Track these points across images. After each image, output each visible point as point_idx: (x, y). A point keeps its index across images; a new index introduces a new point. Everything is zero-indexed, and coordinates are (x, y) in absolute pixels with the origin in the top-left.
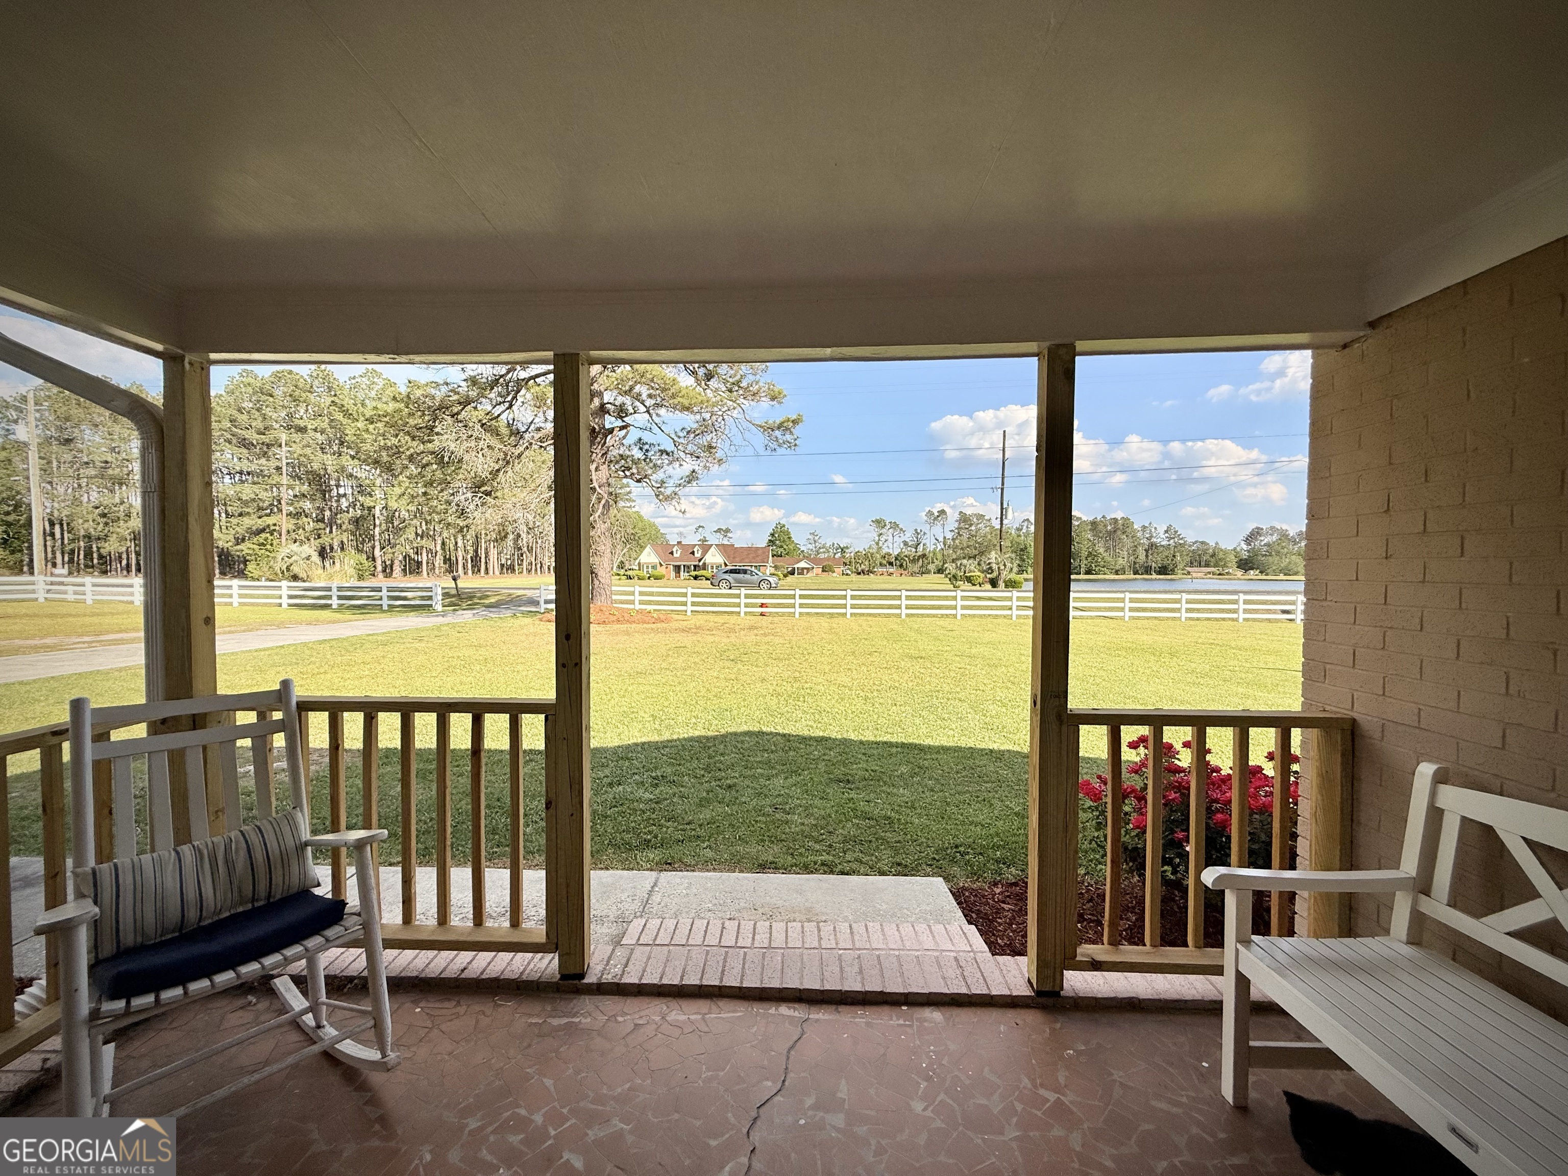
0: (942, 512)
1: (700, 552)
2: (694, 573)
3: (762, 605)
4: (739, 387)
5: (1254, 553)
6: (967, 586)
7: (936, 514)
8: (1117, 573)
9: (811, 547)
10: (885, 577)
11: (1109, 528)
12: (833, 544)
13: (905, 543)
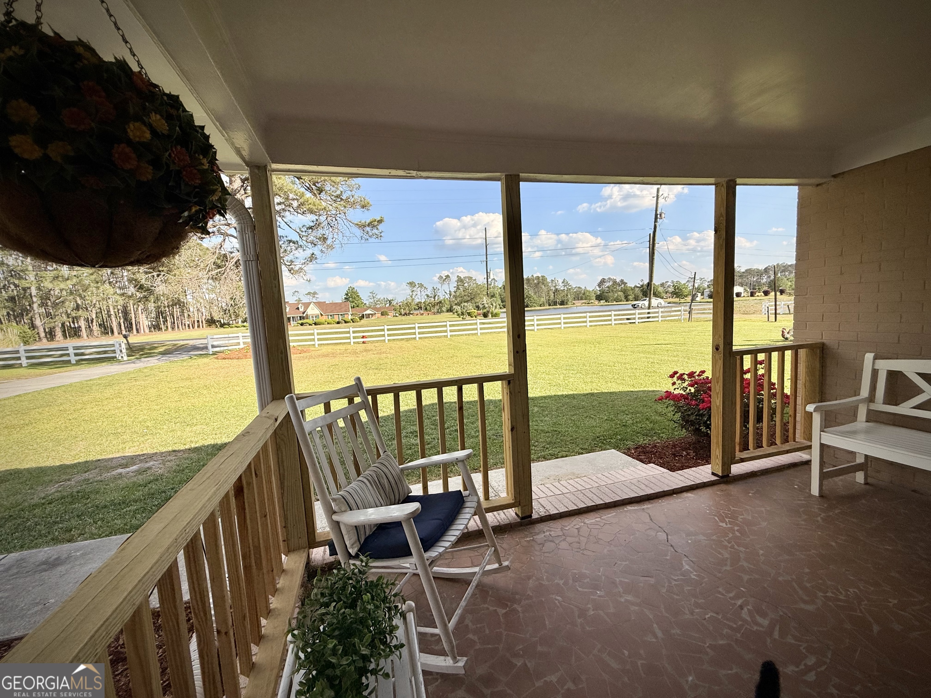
0: (448, 276)
1: (303, 308)
2: (300, 322)
3: (363, 337)
4: (341, 199)
5: (603, 292)
6: (468, 318)
7: (444, 278)
8: (540, 306)
9: (372, 301)
10: (419, 316)
11: (535, 282)
12: (384, 299)
13: (428, 296)
